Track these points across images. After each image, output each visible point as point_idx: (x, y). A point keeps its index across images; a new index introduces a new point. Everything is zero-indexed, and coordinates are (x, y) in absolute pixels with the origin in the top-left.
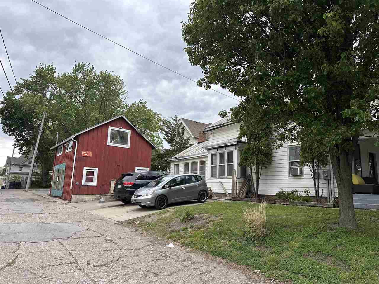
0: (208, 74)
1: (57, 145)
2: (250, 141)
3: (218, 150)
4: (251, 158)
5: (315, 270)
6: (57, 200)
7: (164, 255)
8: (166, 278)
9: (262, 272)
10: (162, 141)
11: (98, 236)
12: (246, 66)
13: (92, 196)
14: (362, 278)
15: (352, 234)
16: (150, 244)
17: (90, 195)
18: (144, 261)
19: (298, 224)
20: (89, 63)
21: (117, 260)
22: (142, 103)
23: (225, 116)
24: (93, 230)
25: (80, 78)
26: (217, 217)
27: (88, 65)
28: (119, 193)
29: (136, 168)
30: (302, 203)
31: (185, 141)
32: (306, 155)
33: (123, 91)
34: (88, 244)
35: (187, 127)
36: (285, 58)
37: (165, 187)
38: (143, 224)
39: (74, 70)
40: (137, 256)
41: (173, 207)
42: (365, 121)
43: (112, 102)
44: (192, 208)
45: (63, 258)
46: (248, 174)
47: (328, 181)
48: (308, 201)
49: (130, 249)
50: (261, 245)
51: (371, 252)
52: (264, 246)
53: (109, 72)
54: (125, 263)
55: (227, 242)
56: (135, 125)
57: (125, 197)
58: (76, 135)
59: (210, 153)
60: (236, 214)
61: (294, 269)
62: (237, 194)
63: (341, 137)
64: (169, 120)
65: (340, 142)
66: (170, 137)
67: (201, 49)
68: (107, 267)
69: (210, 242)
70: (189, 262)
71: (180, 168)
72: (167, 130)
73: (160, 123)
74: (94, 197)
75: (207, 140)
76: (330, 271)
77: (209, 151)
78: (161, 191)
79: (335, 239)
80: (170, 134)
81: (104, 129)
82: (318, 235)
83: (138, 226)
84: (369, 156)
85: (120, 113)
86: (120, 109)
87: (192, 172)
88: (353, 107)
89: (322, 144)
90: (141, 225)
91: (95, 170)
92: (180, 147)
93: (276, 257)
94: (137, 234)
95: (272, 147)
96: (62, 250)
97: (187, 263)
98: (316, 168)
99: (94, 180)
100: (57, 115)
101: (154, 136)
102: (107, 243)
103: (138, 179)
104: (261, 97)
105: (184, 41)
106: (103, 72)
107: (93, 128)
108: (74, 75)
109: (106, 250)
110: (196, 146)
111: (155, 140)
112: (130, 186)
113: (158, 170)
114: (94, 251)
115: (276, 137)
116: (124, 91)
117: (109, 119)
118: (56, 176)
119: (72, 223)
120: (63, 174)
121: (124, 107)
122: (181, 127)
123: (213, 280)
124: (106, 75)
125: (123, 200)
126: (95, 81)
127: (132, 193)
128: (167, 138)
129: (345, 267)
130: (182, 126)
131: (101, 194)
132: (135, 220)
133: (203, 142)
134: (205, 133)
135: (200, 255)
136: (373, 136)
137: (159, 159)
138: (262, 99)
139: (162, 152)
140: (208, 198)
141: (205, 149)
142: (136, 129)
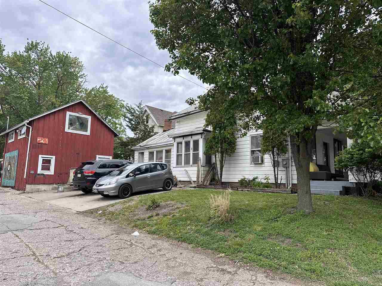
0: (176, 59)
1: (7, 131)
2: (215, 130)
3: (183, 139)
4: (216, 146)
5: (276, 251)
6: (9, 191)
7: (129, 243)
8: (133, 266)
9: (227, 255)
10: (125, 128)
11: (58, 226)
12: (214, 53)
13: (49, 185)
14: (317, 257)
15: (308, 217)
16: (114, 233)
17: (47, 184)
18: (109, 251)
19: (260, 209)
20: (44, 42)
21: (80, 250)
22: (103, 88)
23: (193, 103)
24: (52, 221)
25: (33, 58)
26: (182, 204)
27: (43, 44)
28: (79, 183)
29: (98, 156)
30: (262, 189)
31: (150, 129)
32: (267, 144)
33: (82, 74)
34: (47, 235)
35: (151, 115)
36: (254, 47)
37: (129, 176)
38: (106, 214)
39: (26, 49)
40: (101, 246)
41: (138, 196)
42: (326, 110)
43: (70, 86)
44: (157, 197)
45: (19, 250)
46: (213, 162)
47: (287, 168)
48: (268, 188)
49: (93, 239)
50: (225, 229)
51: (325, 233)
52: (228, 230)
53: (67, 53)
54: (88, 253)
55: (193, 228)
56: (96, 111)
57: (86, 187)
58: (30, 120)
59: (176, 141)
60: (201, 201)
61: (257, 251)
62: (201, 181)
63: (303, 126)
64: (132, 107)
65: (302, 130)
66: (133, 124)
67: (169, 32)
68: (68, 257)
69: (176, 229)
70: (155, 249)
71: (145, 156)
72: (131, 118)
73: (122, 110)
74: (51, 187)
75: (173, 129)
76: (289, 252)
77: (175, 140)
78: (125, 180)
79: (293, 221)
80: (134, 121)
81: (61, 115)
82: (278, 219)
83: (101, 215)
84: (324, 145)
85: (79, 97)
86: (79, 94)
87: (157, 160)
88: (315, 97)
89: (283, 134)
90: (104, 214)
91: (52, 158)
92: (144, 136)
93: (240, 240)
94: (100, 224)
95: (237, 136)
96: (18, 242)
97: (153, 250)
98: (276, 156)
99: (50, 169)
100: (7, 98)
101: (116, 124)
102: (67, 233)
103: (99, 168)
104: (230, 85)
105: (151, 23)
106: (60, 53)
107: (49, 113)
108: (27, 54)
109: (66, 241)
110: (161, 135)
111: (118, 127)
112: (92, 174)
113: (121, 158)
114: (54, 242)
115: (241, 126)
116: (84, 74)
117: (66, 104)
118: (7, 164)
119: (27, 214)
120: (15, 163)
121: (83, 91)
122: (145, 115)
123: (179, 265)
124: (64, 56)
125: (83, 190)
126: (50, 62)
127: (93, 182)
128: (130, 125)
129: (303, 247)
130: (147, 113)
131: (58, 184)
132: (97, 209)
133: (168, 130)
134: (171, 121)
135: (166, 242)
136: (329, 126)
137: (122, 147)
138: (230, 87)
139: (125, 140)
140: (173, 186)
141: (171, 137)
142: (97, 115)
